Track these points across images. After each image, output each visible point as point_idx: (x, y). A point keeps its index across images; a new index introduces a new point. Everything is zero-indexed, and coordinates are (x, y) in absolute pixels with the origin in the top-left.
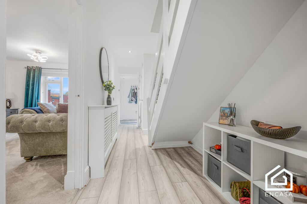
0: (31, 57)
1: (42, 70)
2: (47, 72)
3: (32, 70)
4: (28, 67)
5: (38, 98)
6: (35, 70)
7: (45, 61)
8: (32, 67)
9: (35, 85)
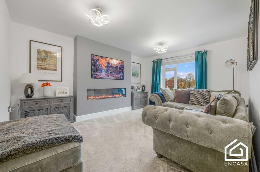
0: (157, 50)
1: (162, 61)
2: (166, 62)
3: (156, 62)
4: (153, 60)
5: (159, 84)
6: (157, 62)
7: (166, 51)
8: (156, 60)
9: (158, 74)
